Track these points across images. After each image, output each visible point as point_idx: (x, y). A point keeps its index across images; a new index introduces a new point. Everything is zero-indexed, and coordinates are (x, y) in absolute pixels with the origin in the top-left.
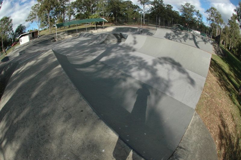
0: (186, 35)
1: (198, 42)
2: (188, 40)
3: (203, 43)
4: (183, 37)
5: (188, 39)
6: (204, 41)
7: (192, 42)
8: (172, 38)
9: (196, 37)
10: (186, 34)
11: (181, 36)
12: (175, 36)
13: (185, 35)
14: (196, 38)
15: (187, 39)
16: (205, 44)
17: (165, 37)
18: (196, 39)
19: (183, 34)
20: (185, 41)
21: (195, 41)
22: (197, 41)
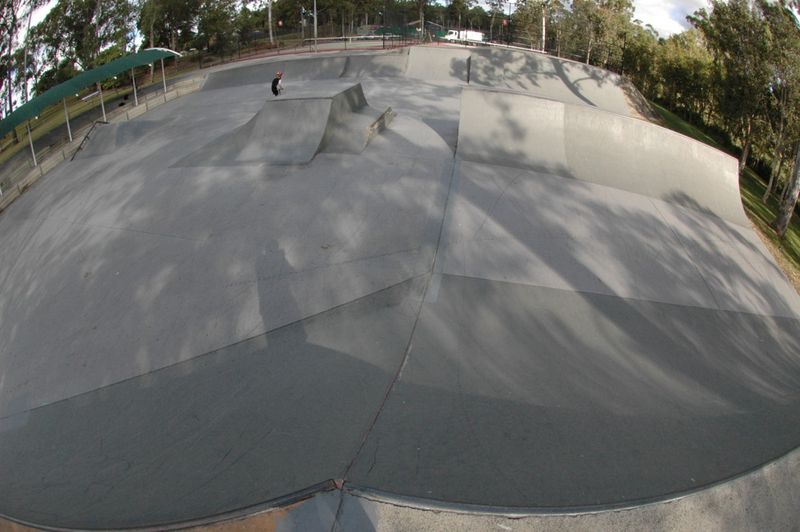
0: (530, 61)
1: (575, 82)
2: (541, 80)
3: (593, 83)
4: (523, 70)
5: (542, 76)
6: (594, 76)
7: (558, 83)
8: (486, 76)
9: (565, 65)
10: (528, 57)
11: (514, 67)
12: (493, 70)
13: (527, 63)
14: (567, 70)
15: (538, 75)
16: (599, 86)
17: (452, 75)
18: (566, 72)
19: (517, 60)
20: (535, 84)
21: (565, 79)
22: (572, 81)
